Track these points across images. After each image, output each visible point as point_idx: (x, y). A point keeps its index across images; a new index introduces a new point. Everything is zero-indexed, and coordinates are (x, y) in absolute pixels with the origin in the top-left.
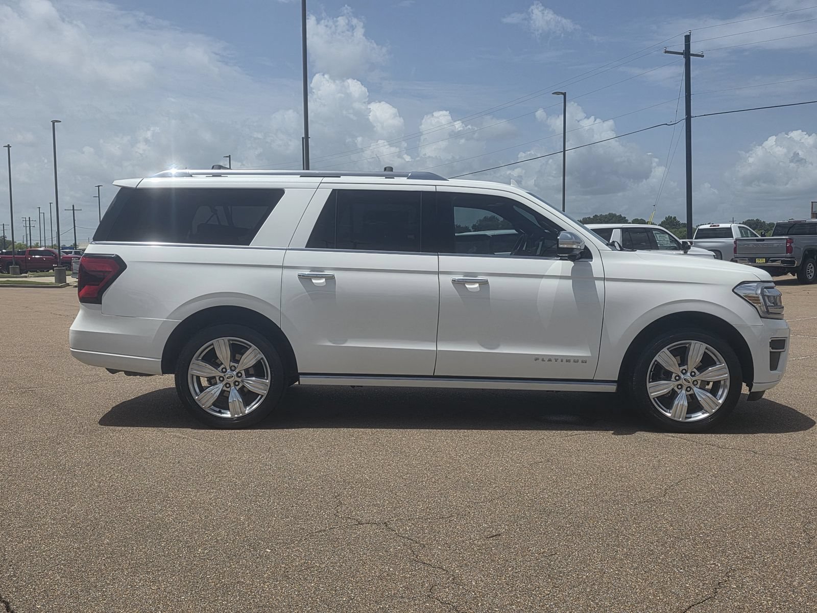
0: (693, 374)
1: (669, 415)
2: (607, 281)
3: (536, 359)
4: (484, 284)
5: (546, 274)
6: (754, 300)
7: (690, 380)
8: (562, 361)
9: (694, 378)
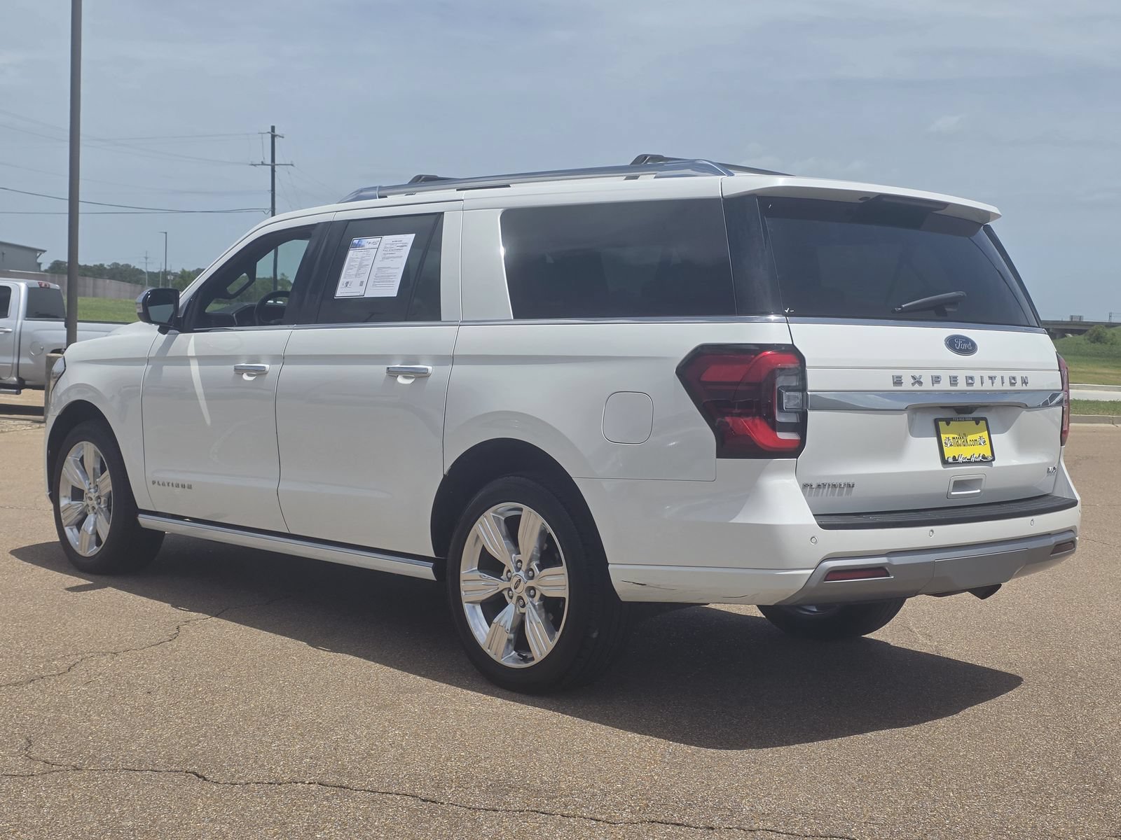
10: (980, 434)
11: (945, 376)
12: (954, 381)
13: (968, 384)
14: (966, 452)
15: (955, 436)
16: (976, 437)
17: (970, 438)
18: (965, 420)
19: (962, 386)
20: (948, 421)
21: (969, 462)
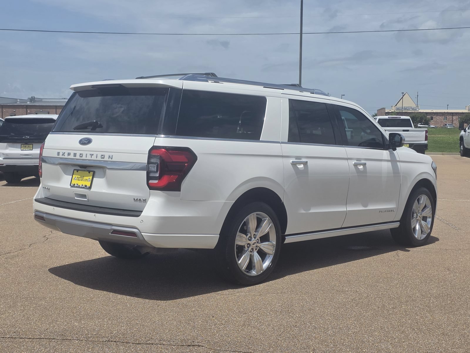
1: (416, 237)
3: (380, 211)
4: (364, 165)
10: (89, 177)
11: (78, 153)
12: (75, 155)
13: (80, 157)
14: (80, 183)
15: (79, 176)
16: (87, 178)
17: (85, 178)
18: (84, 171)
19: (78, 157)
20: (78, 171)
21: (79, 187)
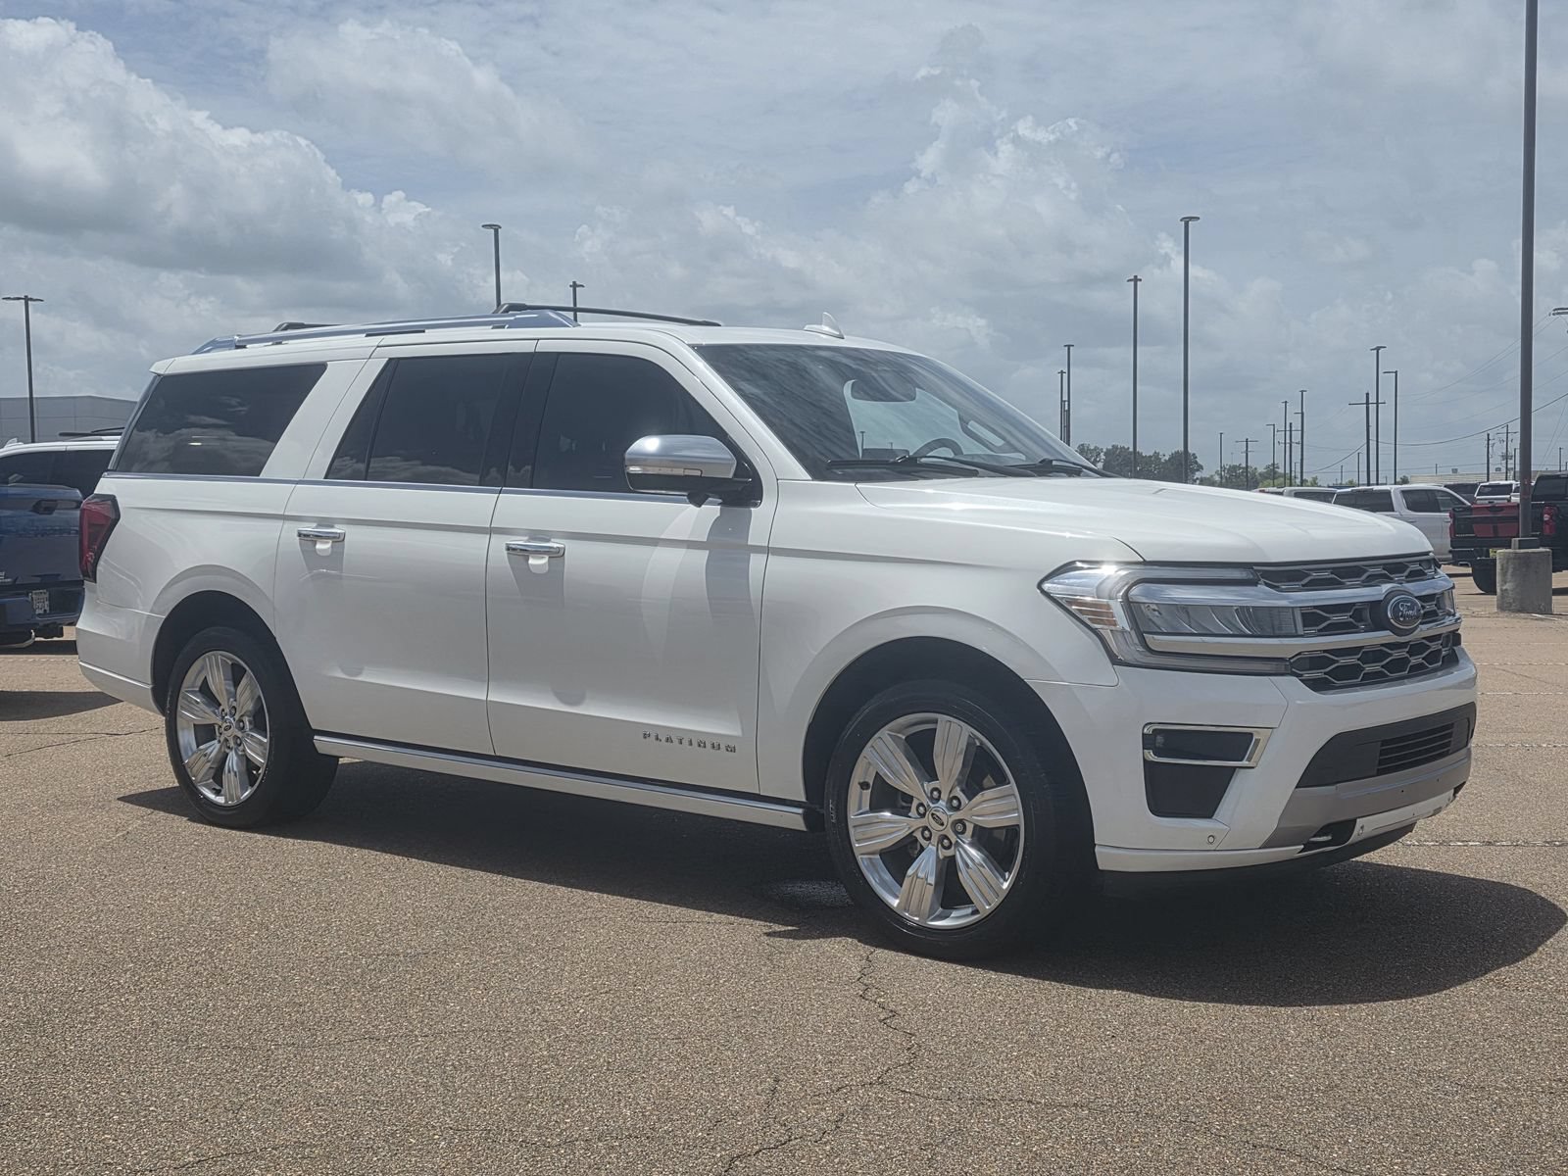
0: (955, 802)
1: (895, 903)
2: (772, 554)
3: (645, 736)
4: (557, 555)
5: (662, 537)
6: (1093, 613)
7: (944, 818)
8: (691, 744)
9: (957, 816)
